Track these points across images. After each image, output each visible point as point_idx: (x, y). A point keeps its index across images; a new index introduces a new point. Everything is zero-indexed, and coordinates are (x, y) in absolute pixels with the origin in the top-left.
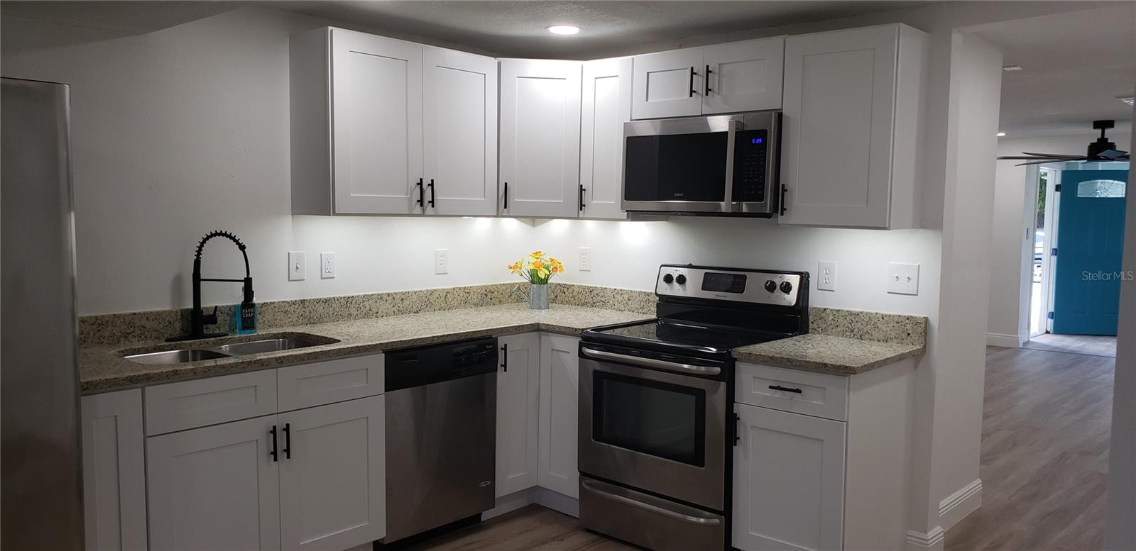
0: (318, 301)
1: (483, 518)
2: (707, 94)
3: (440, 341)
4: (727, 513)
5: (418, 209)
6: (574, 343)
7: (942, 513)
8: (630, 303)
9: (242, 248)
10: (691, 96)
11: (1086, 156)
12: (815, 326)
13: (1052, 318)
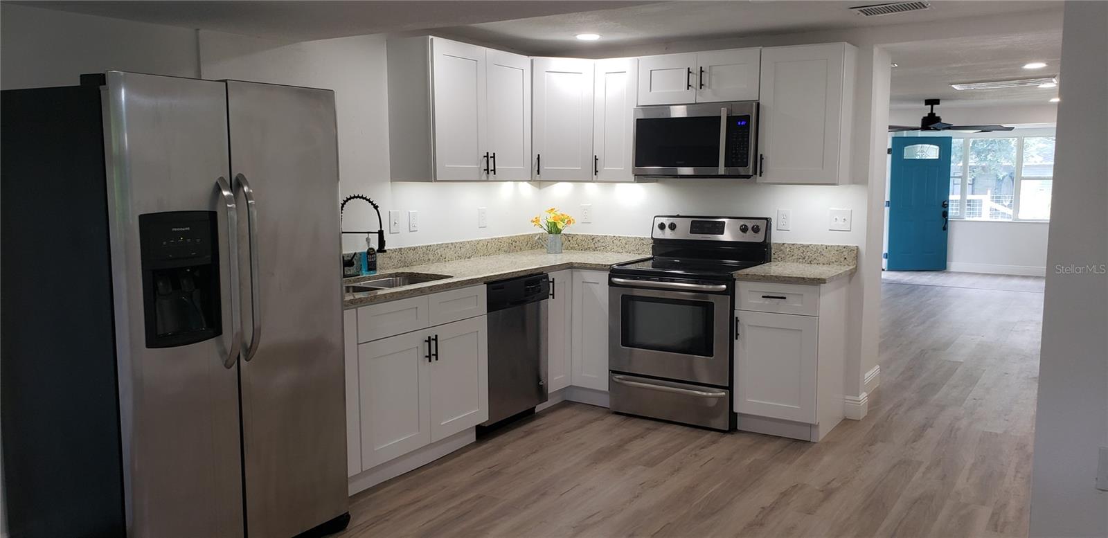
0: (410, 249)
1: (536, 411)
2: (701, 88)
3: (516, 276)
4: (730, 388)
5: (484, 176)
6: (606, 275)
7: (867, 382)
8: (627, 246)
9: (376, 207)
10: (688, 89)
11: (920, 126)
12: (776, 256)
13: (886, 258)
